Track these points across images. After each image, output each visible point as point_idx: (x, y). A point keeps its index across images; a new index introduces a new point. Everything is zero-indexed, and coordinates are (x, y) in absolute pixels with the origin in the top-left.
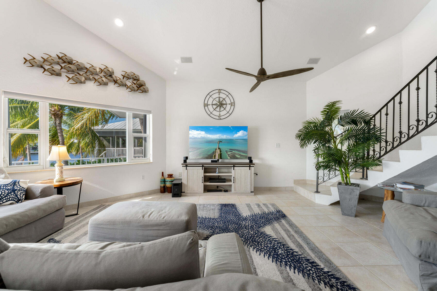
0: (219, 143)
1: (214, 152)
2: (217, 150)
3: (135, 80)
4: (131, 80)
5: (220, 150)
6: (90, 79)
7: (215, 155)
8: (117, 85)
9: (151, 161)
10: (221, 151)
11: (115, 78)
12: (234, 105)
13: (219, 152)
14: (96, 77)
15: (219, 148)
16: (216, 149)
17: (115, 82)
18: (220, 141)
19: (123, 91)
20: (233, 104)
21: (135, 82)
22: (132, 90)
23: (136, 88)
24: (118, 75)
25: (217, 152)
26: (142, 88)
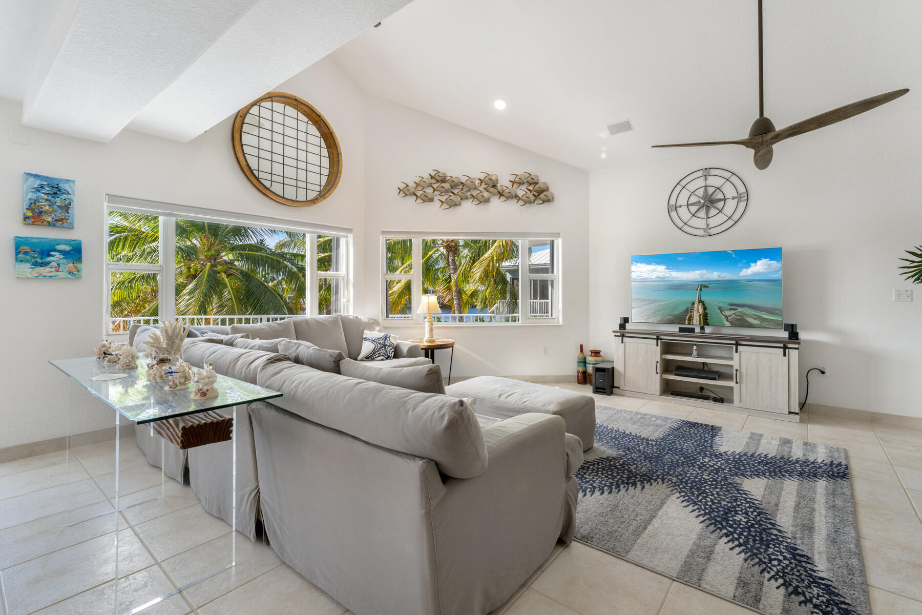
0: (701, 290)
1: (689, 310)
2: (696, 305)
3: (531, 184)
4: (524, 187)
5: (704, 305)
6: (467, 198)
7: (690, 317)
8: (503, 199)
9: (561, 323)
10: (705, 308)
11: (500, 189)
12: (746, 198)
13: (701, 310)
14: (475, 193)
15: (700, 301)
16: (693, 304)
17: (501, 194)
18: (704, 286)
19: (512, 207)
20: (744, 197)
21: (531, 188)
22: (527, 202)
23: (532, 198)
24: (504, 182)
25: (695, 309)
26: (542, 196)
